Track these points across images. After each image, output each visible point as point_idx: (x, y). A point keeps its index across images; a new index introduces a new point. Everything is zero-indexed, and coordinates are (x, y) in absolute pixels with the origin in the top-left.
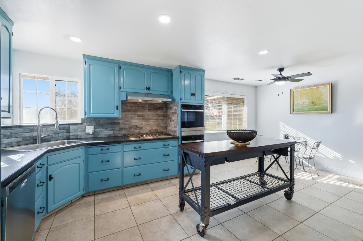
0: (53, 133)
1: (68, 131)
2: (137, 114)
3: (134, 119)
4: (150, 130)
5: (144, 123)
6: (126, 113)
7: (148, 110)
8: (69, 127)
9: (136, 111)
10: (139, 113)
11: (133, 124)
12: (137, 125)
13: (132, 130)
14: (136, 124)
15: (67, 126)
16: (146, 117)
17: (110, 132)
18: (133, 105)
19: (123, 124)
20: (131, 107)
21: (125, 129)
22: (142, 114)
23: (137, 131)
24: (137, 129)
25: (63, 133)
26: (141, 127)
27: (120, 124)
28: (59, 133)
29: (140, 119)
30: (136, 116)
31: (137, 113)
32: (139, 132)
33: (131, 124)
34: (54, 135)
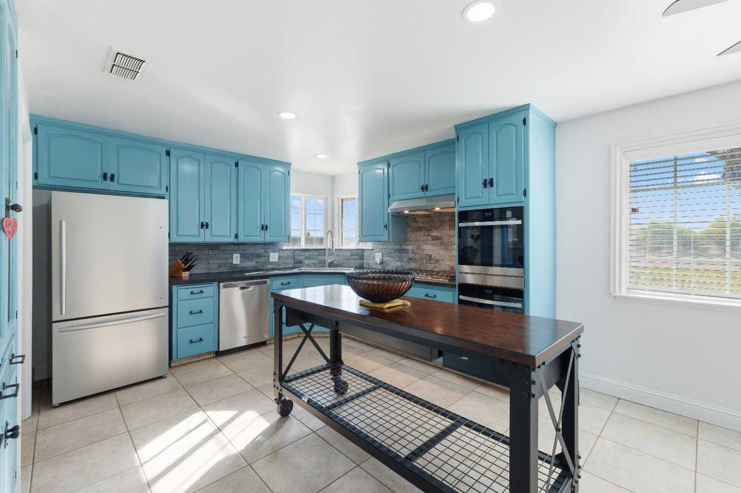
0: (344, 258)
1: (362, 258)
2: (432, 235)
3: (427, 244)
4: (452, 266)
5: (442, 252)
6: (415, 235)
7: (448, 227)
8: (363, 254)
9: (429, 229)
10: (434, 234)
11: (426, 252)
12: (431, 256)
13: (424, 262)
14: (430, 253)
15: (360, 251)
16: (446, 239)
17: (397, 263)
18: (425, 220)
19: (413, 252)
20: (423, 223)
21: (415, 260)
22: (438, 234)
23: (430, 267)
24: (432, 262)
25: (356, 259)
26: (437, 258)
27: (410, 252)
28: (351, 260)
29: (436, 244)
30: (430, 238)
31: (432, 233)
32: (435, 267)
33: (422, 253)
34: (345, 261)
